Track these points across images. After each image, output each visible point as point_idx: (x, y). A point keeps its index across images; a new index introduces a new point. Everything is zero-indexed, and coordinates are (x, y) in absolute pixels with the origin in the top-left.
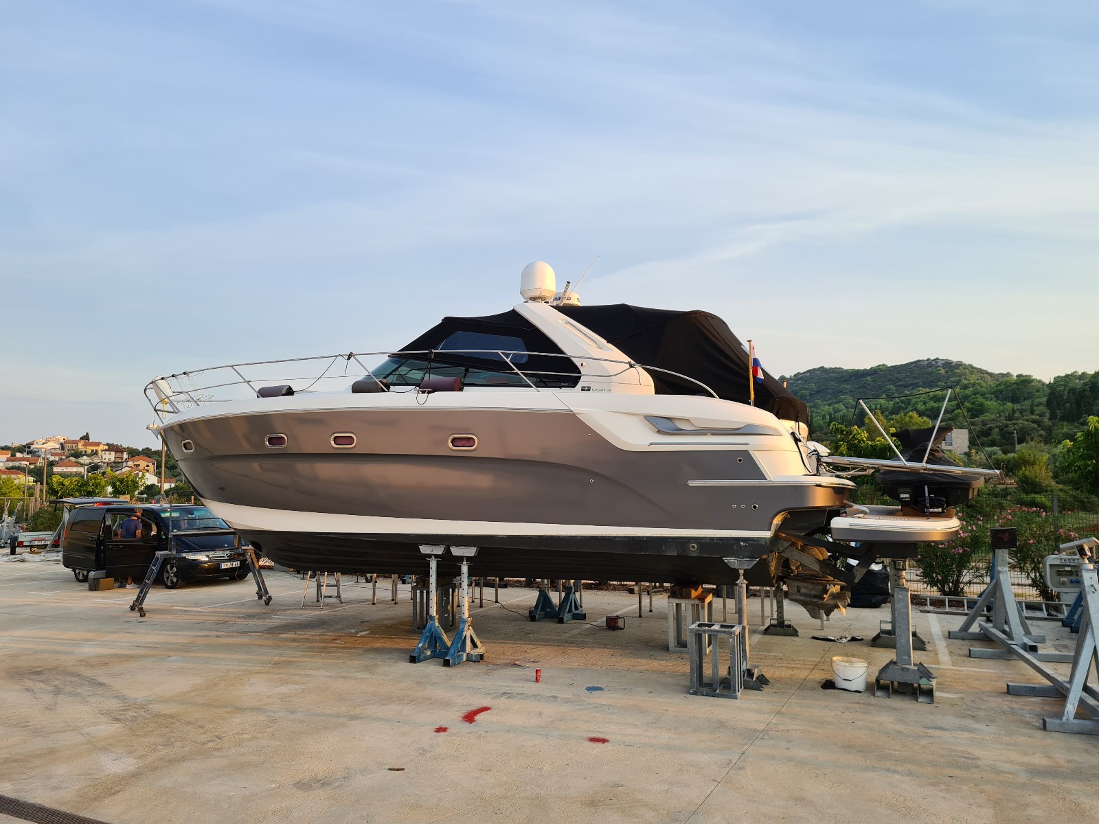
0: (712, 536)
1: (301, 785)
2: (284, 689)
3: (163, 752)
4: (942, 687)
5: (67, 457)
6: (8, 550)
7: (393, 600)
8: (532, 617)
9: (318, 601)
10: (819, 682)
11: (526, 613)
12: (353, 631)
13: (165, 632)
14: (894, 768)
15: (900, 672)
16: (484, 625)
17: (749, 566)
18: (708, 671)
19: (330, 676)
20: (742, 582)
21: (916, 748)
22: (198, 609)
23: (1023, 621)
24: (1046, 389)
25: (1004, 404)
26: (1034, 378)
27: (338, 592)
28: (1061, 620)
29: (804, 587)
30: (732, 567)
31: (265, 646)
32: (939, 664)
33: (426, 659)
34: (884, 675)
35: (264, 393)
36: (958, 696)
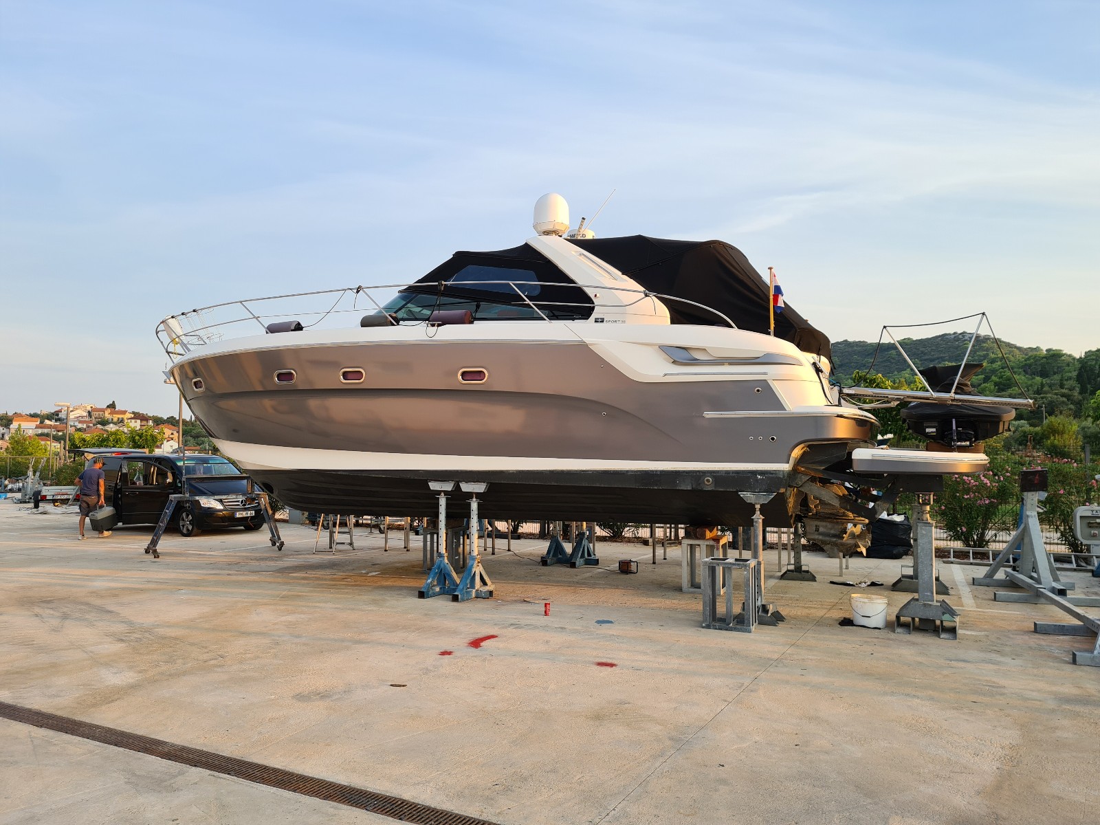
0: (728, 469)
1: (300, 697)
2: (290, 618)
3: (164, 668)
4: (965, 625)
5: (94, 425)
6: (32, 505)
7: (405, 548)
8: (544, 562)
9: (331, 548)
10: (837, 620)
11: (539, 559)
12: (364, 572)
13: (178, 571)
14: (914, 693)
15: (922, 608)
16: (496, 569)
17: (766, 500)
18: (721, 609)
19: (336, 608)
20: (758, 518)
21: (938, 677)
22: (212, 553)
23: (1053, 571)
24: (1076, 363)
25: (1034, 378)
26: (1064, 352)
27: (351, 540)
28: (1092, 571)
29: (822, 526)
30: (749, 502)
31: (275, 583)
32: (963, 606)
33: (435, 595)
34: (904, 612)
35: (273, 329)
36: (983, 633)
